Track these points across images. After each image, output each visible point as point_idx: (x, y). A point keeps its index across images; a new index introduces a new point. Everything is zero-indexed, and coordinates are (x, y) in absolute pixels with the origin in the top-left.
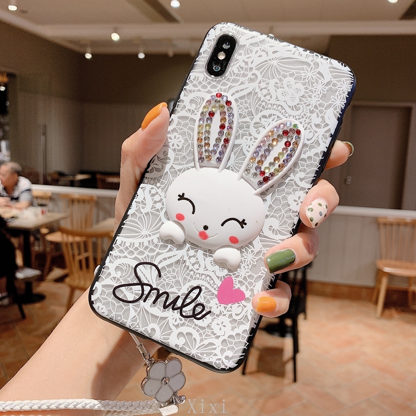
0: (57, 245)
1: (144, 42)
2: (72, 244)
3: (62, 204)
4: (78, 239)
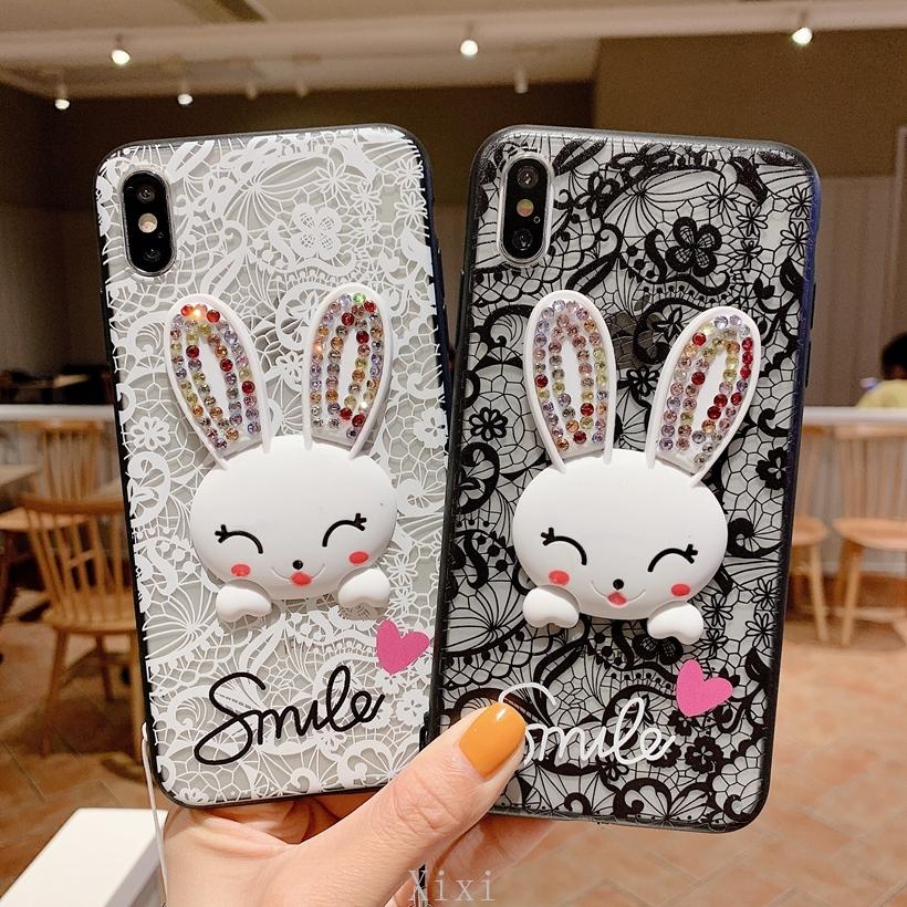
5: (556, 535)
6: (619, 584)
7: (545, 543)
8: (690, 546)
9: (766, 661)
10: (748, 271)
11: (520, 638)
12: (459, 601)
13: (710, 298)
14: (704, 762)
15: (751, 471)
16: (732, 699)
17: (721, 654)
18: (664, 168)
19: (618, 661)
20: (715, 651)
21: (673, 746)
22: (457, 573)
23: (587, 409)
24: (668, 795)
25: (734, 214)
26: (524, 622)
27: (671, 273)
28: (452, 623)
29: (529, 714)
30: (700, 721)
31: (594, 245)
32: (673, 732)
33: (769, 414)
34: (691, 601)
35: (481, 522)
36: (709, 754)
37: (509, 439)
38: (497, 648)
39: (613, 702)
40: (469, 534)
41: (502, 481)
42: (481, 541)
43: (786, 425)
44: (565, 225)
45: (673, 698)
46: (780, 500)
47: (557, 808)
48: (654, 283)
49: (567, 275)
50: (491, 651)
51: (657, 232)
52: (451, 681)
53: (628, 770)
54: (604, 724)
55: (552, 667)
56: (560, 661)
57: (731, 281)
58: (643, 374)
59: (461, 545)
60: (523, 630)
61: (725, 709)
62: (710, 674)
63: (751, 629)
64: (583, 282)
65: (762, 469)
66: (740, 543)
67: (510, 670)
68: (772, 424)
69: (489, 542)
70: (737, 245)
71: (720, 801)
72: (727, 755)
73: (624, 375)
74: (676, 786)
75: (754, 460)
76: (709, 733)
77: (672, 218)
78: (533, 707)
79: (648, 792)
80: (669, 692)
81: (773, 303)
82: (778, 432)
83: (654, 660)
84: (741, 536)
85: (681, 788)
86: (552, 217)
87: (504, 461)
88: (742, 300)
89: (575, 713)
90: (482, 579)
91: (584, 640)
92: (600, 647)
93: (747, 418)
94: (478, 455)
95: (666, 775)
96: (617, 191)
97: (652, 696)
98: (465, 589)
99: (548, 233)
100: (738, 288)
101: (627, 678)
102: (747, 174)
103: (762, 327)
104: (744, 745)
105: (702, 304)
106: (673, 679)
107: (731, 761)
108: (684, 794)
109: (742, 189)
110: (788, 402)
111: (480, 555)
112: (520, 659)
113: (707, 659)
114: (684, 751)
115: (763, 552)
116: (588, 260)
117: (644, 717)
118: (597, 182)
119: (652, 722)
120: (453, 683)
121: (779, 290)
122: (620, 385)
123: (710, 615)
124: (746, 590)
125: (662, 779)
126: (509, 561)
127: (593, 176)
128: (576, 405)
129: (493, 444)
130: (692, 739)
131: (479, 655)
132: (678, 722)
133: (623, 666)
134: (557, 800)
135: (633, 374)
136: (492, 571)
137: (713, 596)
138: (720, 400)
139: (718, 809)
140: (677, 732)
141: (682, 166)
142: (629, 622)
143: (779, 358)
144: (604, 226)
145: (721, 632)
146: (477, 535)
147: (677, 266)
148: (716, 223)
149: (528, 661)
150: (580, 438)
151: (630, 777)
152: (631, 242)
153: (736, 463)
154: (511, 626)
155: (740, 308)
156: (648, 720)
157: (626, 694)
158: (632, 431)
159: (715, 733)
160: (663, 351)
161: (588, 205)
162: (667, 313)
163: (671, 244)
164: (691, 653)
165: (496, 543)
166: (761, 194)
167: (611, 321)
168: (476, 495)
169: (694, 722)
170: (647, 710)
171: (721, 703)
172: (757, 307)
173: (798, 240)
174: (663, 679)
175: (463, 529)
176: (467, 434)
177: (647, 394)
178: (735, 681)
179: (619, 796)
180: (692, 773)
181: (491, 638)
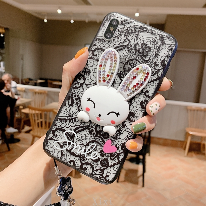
0: (27, 115)
1: (74, 15)
2: (34, 114)
3: (30, 94)
4: (37, 112)
5: (90, 100)
6: (100, 115)
7: (88, 101)
8: (118, 113)
10: (154, 59)
11: (75, 120)
12: (65, 107)
13: (144, 62)
14: (104, 164)
15: (139, 103)
16: (116, 152)
17: (117, 141)
18: (144, 31)
19: (94, 134)
20: (116, 140)
21: (99, 158)
22: (67, 101)
23: (108, 75)
24: (93, 169)
25: (156, 46)
26: (77, 117)
27: (137, 54)
28: (62, 112)
29: (70, 138)
30: (107, 154)
31: (123, 42)
32: (100, 155)
33: (148, 92)
34: (115, 126)
35: (76, 92)
36: (106, 163)
37: (89, 76)
38: (69, 121)
39: (89, 142)
40: (73, 94)
41: (84, 85)
42: (75, 96)
43: (150, 95)
44: (119, 35)
45: (103, 147)
46: (143, 111)
47: (67, 162)
48: (133, 54)
49: (115, 46)
50: (67, 121)
51: (138, 44)
52: (56, 124)
53: (86, 159)
54: (85, 147)
55: (79, 129)
56: (82, 129)
57: (150, 60)
58: (123, 73)
59: (70, 95)
60: (76, 119)
61: (113, 154)
62: (113, 145)
63: (126, 138)
64: (118, 49)
65: (141, 103)
66: (131, 118)
67: (70, 127)
68: (147, 94)
69: (76, 97)
70: (154, 53)
71: (104, 175)
72: (110, 165)
73: (119, 72)
74: (96, 168)
75: (141, 100)
76: (108, 158)
77: (142, 42)
78: (71, 137)
79: (89, 167)
80: (102, 145)
81: (157, 68)
82: (148, 96)
83: (102, 137)
84: (131, 116)
85: (97, 169)
86: (117, 33)
87: (86, 81)
88: (151, 65)
89: (80, 142)
90: (72, 105)
91: (88, 126)
92: (91, 129)
93: (142, 91)
94: (81, 77)
95: (94, 164)
96: (132, 32)
97: (98, 144)
98: (67, 105)
99: (115, 35)
100: (151, 62)
101: (94, 138)
102: (162, 39)
103: (153, 72)
104: (115, 164)
105: (142, 63)
106: (104, 142)
107: (110, 167)
108: (97, 170)
109: (159, 41)
110: (153, 90)
111: (73, 99)
112: (73, 125)
113: (113, 141)
114: (101, 160)
116: (121, 45)
117: (95, 149)
118: (129, 29)
119: (96, 151)
120: (56, 125)
121: (160, 65)
122: (117, 74)
123: (118, 131)
124: (128, 128)
125: (93, 165)
126: (79, 102)
127: (129, 27)
128: (106, 74)
129: (85, 76)
130: (103, 158)
131: (64, 121)
132: (101, 152)
133: (94, 135)
134: (68, 160)
135: (121, 72)
136: (75, 104)
137: (120, 127)
138: (137, 84)
139: (103, 177)
140: (101, 155)
141: (148, 32)
142: (100, 126)
143: (154, 80)
144: (127, 39)
145: (119, 136)
146: (74, 94)
147: (139, 53)
148: (151, 46)
149: (74, 126)
150: (104, 81)
151: (86, 161)
152: (131, 44)
153: (136, 100)
154: (74, 117)
155: (150, 66)
156: (95, 150)
157: (93, 142)
158: (116, 84)
159: (109, 159)
160: (130, 69)
161: (125, 33)
162: (134, 62)
163: (140, 48)
164: (111, 138)
165: (78, 98)
166: (163, 43)
167: (121, 59)
168: (78, 86)
169: (105, 154)
170: (96, 147)
171: (113, 152)
172: (153, 67)
173: (168, 56)
174: (102, 142)
175: (72, 92)
176: (81, 72)
177: (123, 78)
178: (118, 148)
179: (82, 165)
180: (100, 166)
181: (68, 118)
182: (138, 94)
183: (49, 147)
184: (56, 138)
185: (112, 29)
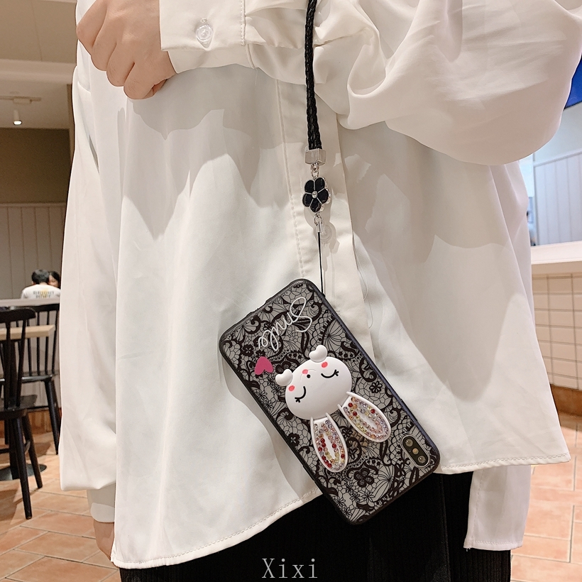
5: (335, 375)
6: (309, 376)
7: (336, 370)
8: (299, 401)
9: (253, 388)
10: (345, 484)
11: (320, 339)
12: (344, 335)
13: (349, 469)
14: (246, 349)
15: (300, 433)
16: (254, 371)
17: (266, 380)
18: (389, 491)
19: (290, 355)
20: (268, 380)
21: (258, 346)
22: (350, 342)
23: (355, 414)
24: (247, 332)
25: (361, 495)
26: (322, 344)
27: (364, 466)
28: (340, 328)
30: (257, 358)
31: (390, 457)
33: (308, 452)
35: (356, 360)
36: (247, 352)
37: (368, 388)
38: (323, 331)
39: (282, 344)
40: (356, 355)
41: (360, 376)
42: (351, 355)
43: (301, 453)
44: (401, 456)
45: (268, 358)
46: (286, 433)
48: (366, 460)
49: (390, 443)
50: (324, 329)
51: (377, 474)
53: (264, 330)
54: (280, 336)
55: (306, 339)
56: (305, 342)
57: (347, 478)
58: (348, 435)
59: (356, 350)
60: (321, 342)
61: (253, 367)
62: (265, 372)
63: (264, 393)
64: (384, 445)
65: (298, 437)
66: (286, 413)
67: (315, 329)
68: (305, 450)
69: (349, 357)
70: (354, 488)
71: (234, 343)
72: (242, 355)
74: (248, 336)
75: (301, 437)
76: (252, 357)
77: (376, 481)
78: (302, 324)
79: (253, 329)
80: (271, 359)
81: (332, 481)
82: (302, 449)
83: (281, 364)
84: (288, 415)
85: (246, 337)
86: (407, 455)
87: (364, 381)
88: (340, 475)
89: (290, 332)
90: (342, 346)
91: (303, 353)
92: (298, 355)
93: (312, 446)
94: (371, 377)
95: (253, 337)
96: (396, 475)
97: (274, 354)
98: (345, 339)
99: (404, 450)
100: (344, 477)
101: (284, 353)
102: (366, 508)
103: (329, 472)
104: (240, 362)
106: (273, 363)
107: (240, 355)
109: (364, 503)
110: (306, 460)
111: (349, 351)
112: (315, 334)
113: (269, 375)
114: (254, 347)
115: (279, 415)
116: (388, 452)
118: (403, 473)
120: (327, 313)
121: (333, 486)
122: (351, 427)
123: (278, 388)
124: (274, 402)
125: (253, 335)
126: (340, 357)
127: (405, 475)
129: (370, 383)
130: (255, 352)
131: (326, 326)
132: (263, 353)
133: (288, 355)
135: (351, 432)
136: (342, 350)
137: (281, 393)
138: (324, 446)
139: (232, 340)
140: (260, 350)
141: (385, 496)
143: (318, 468)
144: (391, 464)
145: (271, 386)
146: (354, 356)
147: (364, 469)
148: (364, 489)
149: (313, 335)
150: (351, 405)
151: (261, 328)
152: (381, 466)
153: (305, 433)
154: (324, 341)
156: (269, 347)
157: (281, 349)
158: (338, 418)
159: (250, 359)
160: (348, 445)
161: (400, 466)
162: (356, 456)
163: (370, 474)
164: (274, 374)
165: (347, 358)
166: (359, 506)
168: (363, 366)
170: (272, 349)
171: (255, 368)
172: (335, 476)
173: (339, 502)
174: (275, 361)
175: (359, 354)
176: (379, 380)
178: (257, 376)
179: (260, 322)
180: (247, 343)
181: (327, 333)
182: (311, 438)
183: (303, 290)
184: (310, 305)
185: (415, 451)
